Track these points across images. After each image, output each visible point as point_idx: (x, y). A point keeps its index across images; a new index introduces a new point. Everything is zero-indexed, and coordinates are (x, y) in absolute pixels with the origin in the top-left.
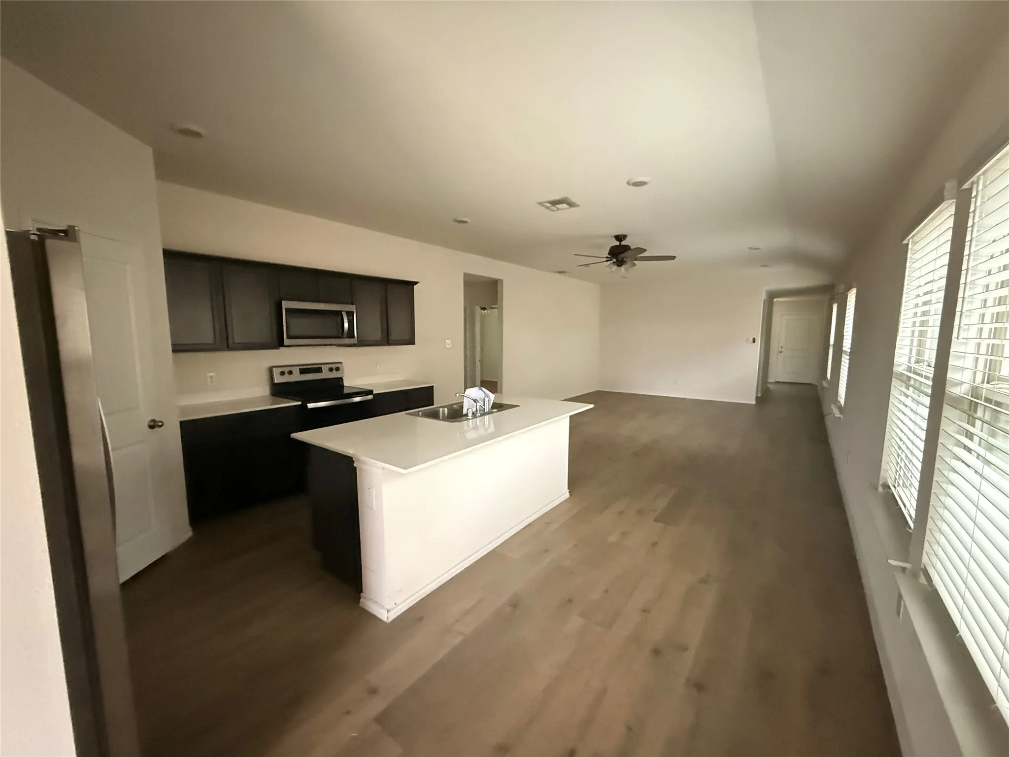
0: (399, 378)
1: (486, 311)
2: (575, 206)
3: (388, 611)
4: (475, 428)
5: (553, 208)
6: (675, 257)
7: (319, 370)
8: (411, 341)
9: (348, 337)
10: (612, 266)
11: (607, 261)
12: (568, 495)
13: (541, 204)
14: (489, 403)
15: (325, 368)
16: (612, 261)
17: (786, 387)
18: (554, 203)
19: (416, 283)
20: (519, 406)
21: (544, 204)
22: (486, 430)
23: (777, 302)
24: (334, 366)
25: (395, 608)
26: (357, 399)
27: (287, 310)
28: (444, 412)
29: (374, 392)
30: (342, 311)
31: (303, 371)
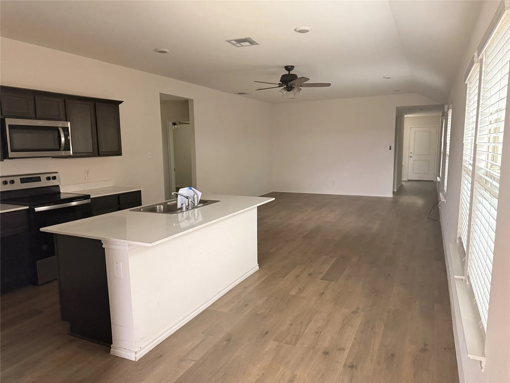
0: (110, 184)
1: (176, 126)
2: (255, 44)
3: (136, 353)
4: (188, 218)
5: (238, 45)
6: (330, 84)
7: (38, 179)
8: (118, 153)
9: (65, 150)
10: (283, 91)
11: (279, 87)
12: (258, 268)
13: (229, 41)
14: (197, 199)
15: (43, 178)
16: (283, 87)
17: (415, 184)
18: (239, 41)
19: (121, 102)
20: (220, 201)
21: (231, 41)
22: (196, 220)
23: (407, 117)
24: (51, 176)
25: (140, 351)
26: (74, 204)
27: (10, 126)
28: (160, 208)
29: (91, 197)
30: (58, 127)
31: (23, 181)
